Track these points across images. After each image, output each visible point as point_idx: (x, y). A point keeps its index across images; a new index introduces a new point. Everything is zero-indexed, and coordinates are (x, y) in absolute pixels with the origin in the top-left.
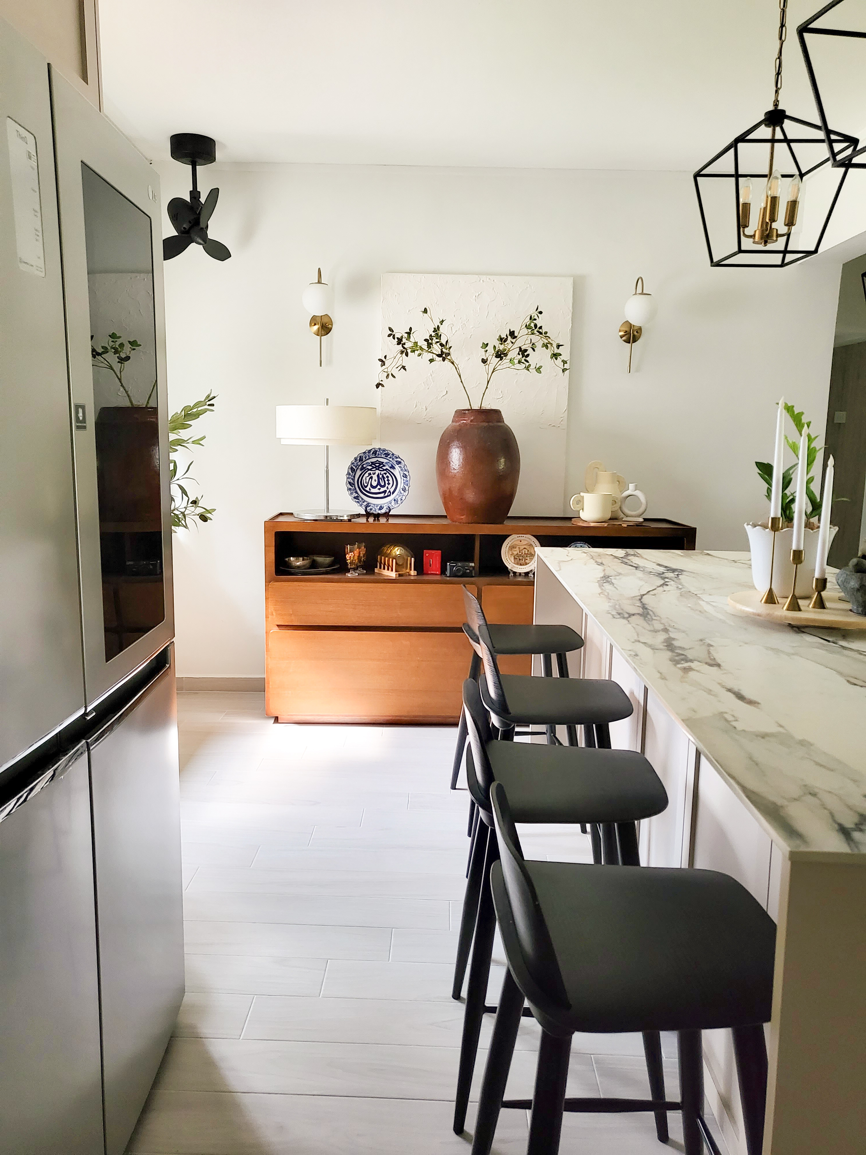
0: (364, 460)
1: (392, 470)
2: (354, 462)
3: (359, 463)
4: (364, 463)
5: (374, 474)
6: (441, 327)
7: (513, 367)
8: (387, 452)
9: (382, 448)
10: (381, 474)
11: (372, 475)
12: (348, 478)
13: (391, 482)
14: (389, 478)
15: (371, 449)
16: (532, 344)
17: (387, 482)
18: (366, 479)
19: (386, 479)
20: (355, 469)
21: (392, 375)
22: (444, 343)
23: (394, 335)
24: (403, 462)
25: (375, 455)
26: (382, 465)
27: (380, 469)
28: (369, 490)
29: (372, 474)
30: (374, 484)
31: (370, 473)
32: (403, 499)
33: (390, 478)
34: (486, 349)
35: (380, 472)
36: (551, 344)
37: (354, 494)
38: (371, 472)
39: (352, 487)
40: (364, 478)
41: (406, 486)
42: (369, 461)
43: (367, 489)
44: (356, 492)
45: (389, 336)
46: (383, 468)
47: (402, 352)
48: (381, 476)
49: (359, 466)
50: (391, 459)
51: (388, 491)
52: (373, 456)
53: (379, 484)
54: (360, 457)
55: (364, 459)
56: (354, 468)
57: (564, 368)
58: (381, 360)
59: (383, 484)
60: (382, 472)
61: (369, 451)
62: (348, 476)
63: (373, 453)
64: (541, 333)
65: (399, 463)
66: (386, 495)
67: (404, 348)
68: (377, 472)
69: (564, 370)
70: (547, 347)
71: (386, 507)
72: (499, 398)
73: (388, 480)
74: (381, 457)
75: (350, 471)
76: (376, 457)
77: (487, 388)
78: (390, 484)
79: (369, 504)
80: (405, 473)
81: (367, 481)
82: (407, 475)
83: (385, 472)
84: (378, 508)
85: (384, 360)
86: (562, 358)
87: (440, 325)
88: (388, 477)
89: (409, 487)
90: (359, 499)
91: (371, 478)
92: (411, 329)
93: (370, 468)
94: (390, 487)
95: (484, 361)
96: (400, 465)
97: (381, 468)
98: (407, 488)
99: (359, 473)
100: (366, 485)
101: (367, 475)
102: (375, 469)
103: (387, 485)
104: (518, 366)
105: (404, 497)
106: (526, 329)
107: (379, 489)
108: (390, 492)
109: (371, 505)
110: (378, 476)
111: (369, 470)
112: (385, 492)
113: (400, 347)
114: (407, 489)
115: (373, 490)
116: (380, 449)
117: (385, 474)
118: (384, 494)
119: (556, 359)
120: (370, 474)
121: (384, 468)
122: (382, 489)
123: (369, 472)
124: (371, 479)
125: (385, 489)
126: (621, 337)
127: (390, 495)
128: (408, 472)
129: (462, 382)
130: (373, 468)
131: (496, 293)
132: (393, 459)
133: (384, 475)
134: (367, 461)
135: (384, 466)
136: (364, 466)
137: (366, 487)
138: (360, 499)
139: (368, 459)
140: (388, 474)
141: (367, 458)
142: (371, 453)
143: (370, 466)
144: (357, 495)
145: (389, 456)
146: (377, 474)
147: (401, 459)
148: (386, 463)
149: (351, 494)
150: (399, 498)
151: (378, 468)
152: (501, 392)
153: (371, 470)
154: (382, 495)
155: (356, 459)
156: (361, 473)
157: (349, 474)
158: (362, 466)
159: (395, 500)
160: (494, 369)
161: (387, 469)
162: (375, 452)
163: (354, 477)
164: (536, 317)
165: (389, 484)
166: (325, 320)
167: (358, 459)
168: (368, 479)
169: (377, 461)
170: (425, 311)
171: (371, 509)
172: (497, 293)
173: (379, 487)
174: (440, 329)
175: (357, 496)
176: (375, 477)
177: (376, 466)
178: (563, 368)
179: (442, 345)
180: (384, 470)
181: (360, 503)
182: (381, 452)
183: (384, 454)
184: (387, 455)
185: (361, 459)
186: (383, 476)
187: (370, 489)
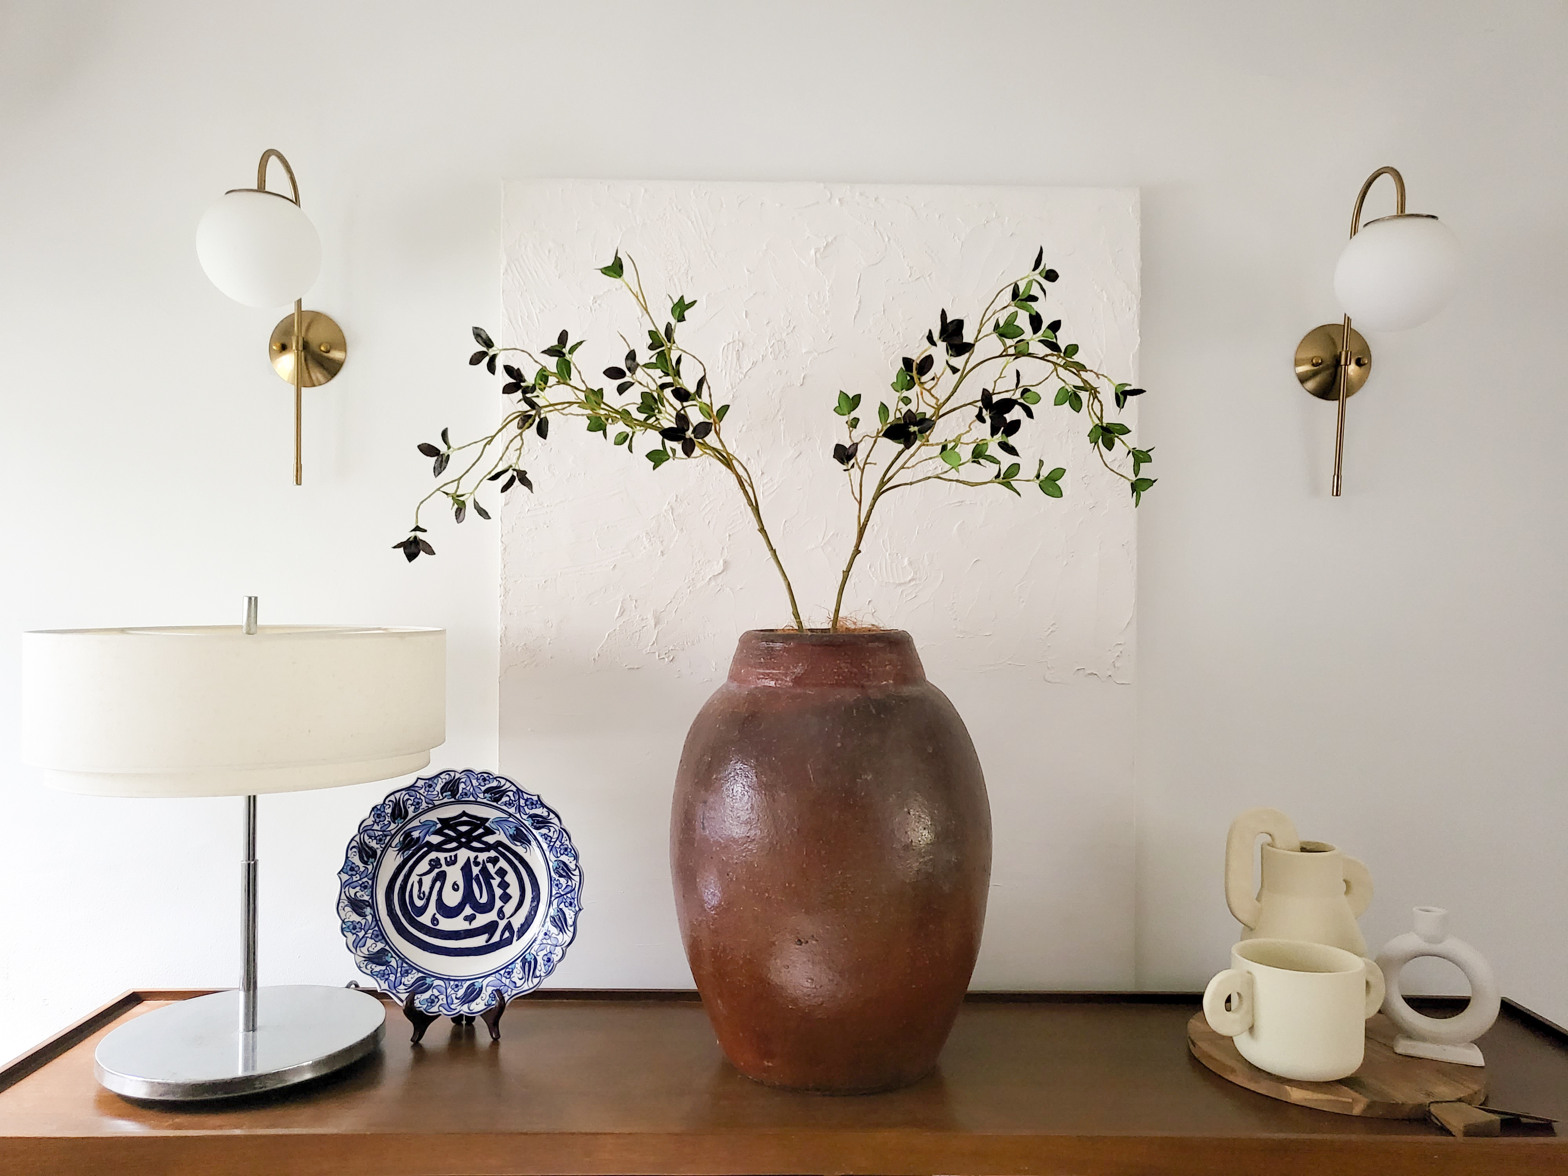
0: (411, 814)
1: (520, 850)
2: (369, 822)
3: (393, 826)
4: (415, 823)
5: (452, 862)
6: (680, 331)
7: (952, 475)
8: (495, 784)
9: (478, 769)
10: (477, 864)
11: (444, 868)
12: (344, 885)
13: (514, 890)
14: (507, 879)
15: (438, 776)
16: (1020, 391)
17: (498, 892)
18: (420, 882)
19: (495, 882)
20: (374, 852)
21: (477, 507)
22: (692, 389)
23: (493, 358)
24: (556, 821)
25: (453, 796)
26: (481, 831)
27: (475, 844)
28: (430, 925)
29: (443, 862)
30: (452, 899)
31: (437, 860)
32: (556, 958)
33: (511, 878)
34: (854, 414)
35: (472, 855)
36: (1094, 392)
37: (370, 942)
38: (442, 856)
39: (363, 915)
40: (414, 878)
41: (566, 910)
42: (433, 816)
43: (425, 919)
44: (381, 935)
45: (476, 360)
46: (485, 839)
47: (525, 420)
48: (476, 870)
49: (393, 836)
50: (512, 810)
51: (502, 924)
52: (446, 800)
53: (468, 898)
54: (397, 804)
55: (411, 809)
56: (373, 844)
57: (1138, 477)
58: (428, 450)
59: (484, 900)
60: (483, 856)
61: (430, 782)
62: (345, 877)
63: (443, 790)
64: (1054, 347)
65: (541, 822)
66: (496, 938)
67: (533, 405)
68: (464, 855)
69: (1139, 486)
70: (1076, 403)
71: (490, 989)
72: (902, 581)
73: (504, 885)
74: (476, 802)
75: (356, 860)
76: (459, 802)
77: (857, 551)
78: (511, 897)
79: (428, 981)
80: (564, 858)
81: (426, 888)
82: (572, 866)
83: (493, 854)
84: (461, 993)
85: (442, 448)
86: (1132, 440)
87: (673, 321)
88: (502, 873)
89: (576, 914)
90: (387, 964)
91: (442, 877)
92: (563, 337)
93: (436, 839)
94: (509, 908)
95: (844, 454)
96: (544, 831)
97: (478, 839)
98: (569, 914)
99: (391, 861)
100: (419, 903)
101: (424, 866)
102: (454, 845)
103: (498, 903)
104: (971, 472)
105: (558, 950)
106: (995, 336)
107: (470, 919)
108: (509, 927)
109: (437, 982)
110: (466, 870)
111: (432, 847)
112: (490, 928)
113: (515, 403)
114: (570, 922)
115: (446, 924)
116: (468, 771)
117: (494, 861)
118: (486, 936)
119: (1110, 446)
120: (435, 864)
121: (490, 839)
122: (482, 920)
123: (433, 855)
124: (438, 884)
125: (492, 916)
126: (1303, 379)
127: (509, 942)
128: (576, 858)
129: (762, 530)
130: (449, 840)
131: (887, 239)
132: (519, 809)
133: (489, 866)
134: (424, 818)
135: (489, 832)
136: (415, 834)
137: (422, 911)
138: (393, 963)
139: (429, 810)
140: (503, 863)
141: (424, 805)
142: (438, 788)
143: (438, 832)
144: (380, 945)
145: (505, 799)
146: (461, 862)
147: (550, 810)
148: (499, 821)
149: (357, 945)
150: (541, 954)
151: (466, 840)
152: (910, 563)
153: (439, 848)
154: (480, 941)
155: (377, 812)
156: (400, 860)
157: (348, 868)
158: (408, 835)
159: (524, 961)
160: (883, 483)
161: (499, 843)
162: (452, 787)
163: (374, 877)
164: (1035, 291)
165: (506, 898)
166: (317, 336)
167: (389, 811)
168: (427, 880)
169: (464, 814)
170: (616, 269)
171: (432, 1001)
172: (889, 240)
173: (468, 911)
174: (676, 336)
175: (383, 950)
176: (454, 874)
177: (461, 834)
178: (1134, 479)
179: (682, 395)
180: (488, 847)
181: (392, 977)
182: (475, 783)
183: (486, 792)
184: (496, 794)
185: (399, 812)
186: (484, 870)
187: (434, 920)
